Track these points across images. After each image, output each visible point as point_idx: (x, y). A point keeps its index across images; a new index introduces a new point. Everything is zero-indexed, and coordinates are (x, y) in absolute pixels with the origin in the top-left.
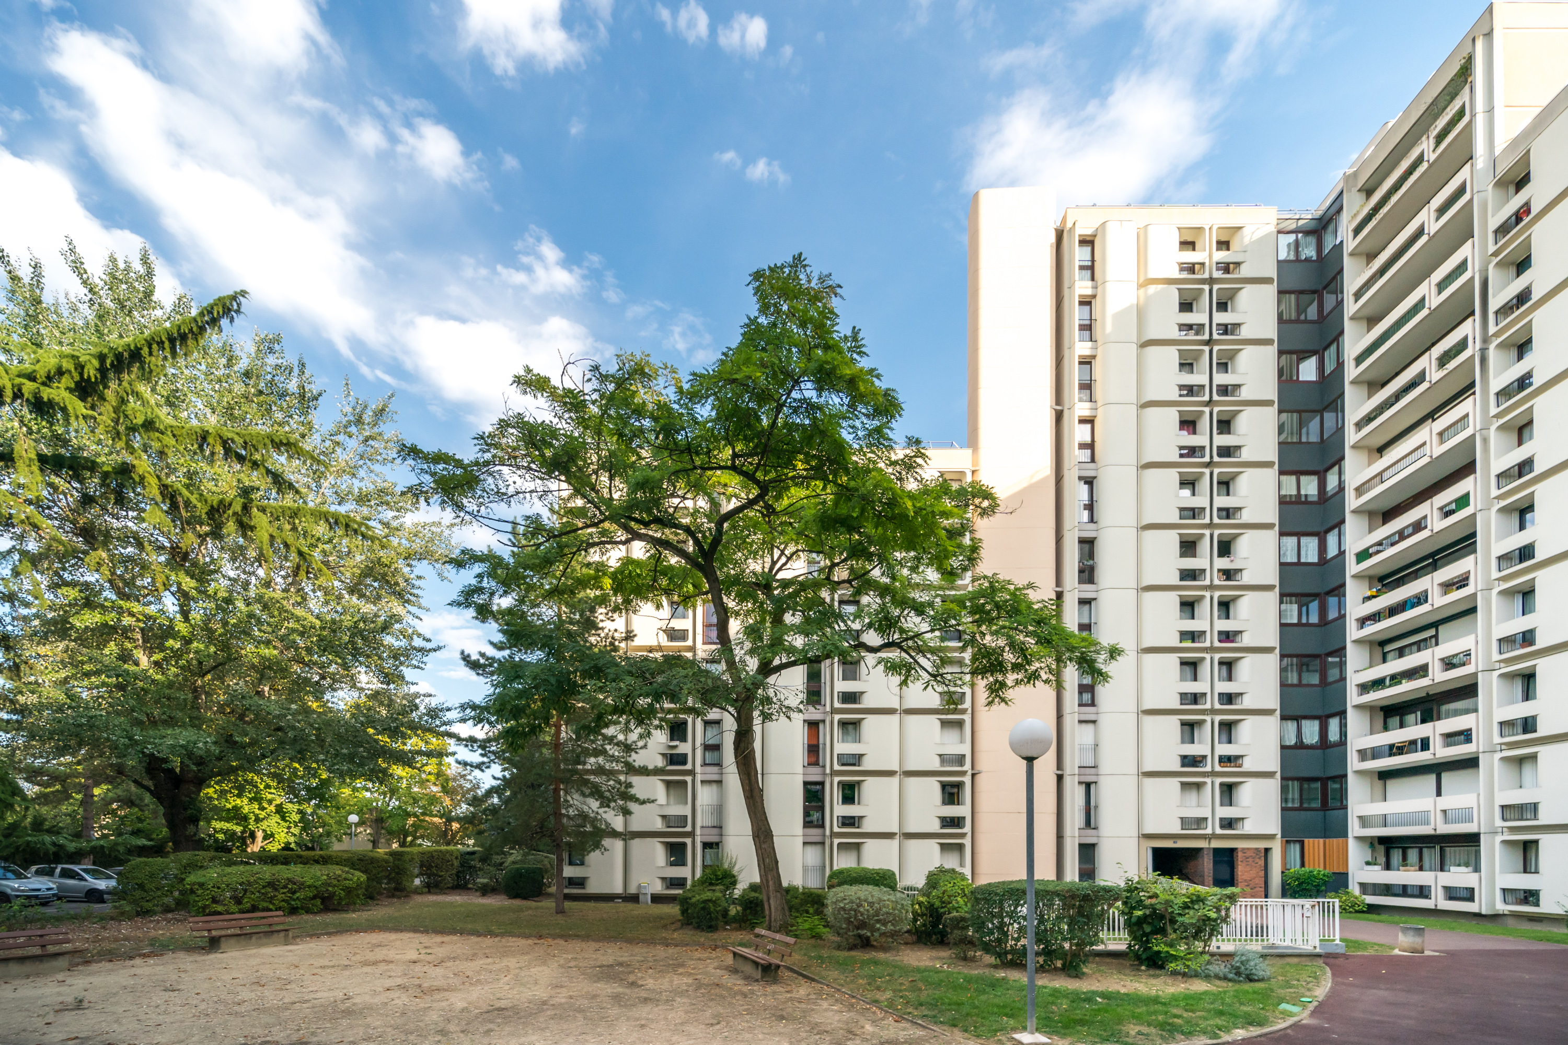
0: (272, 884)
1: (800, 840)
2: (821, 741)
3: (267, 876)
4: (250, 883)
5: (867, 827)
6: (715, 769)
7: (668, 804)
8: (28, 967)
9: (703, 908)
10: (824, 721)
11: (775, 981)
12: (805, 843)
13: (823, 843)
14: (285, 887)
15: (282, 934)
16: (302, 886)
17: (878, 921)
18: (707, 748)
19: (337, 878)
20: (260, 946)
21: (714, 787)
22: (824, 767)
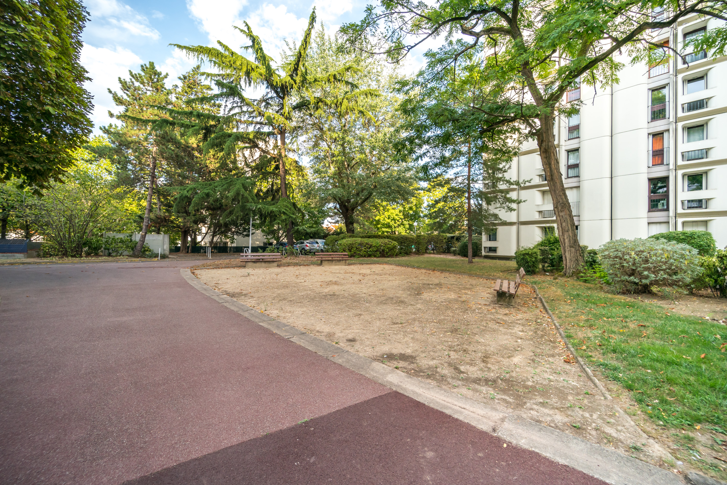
0: (361, 244)
1: (646, 221)
2: (666, 145)
3: (359, 242)
4: (353, 244)
5: (713, 207)
6: (575, 179)
7: (543, 204)
8: (267, 265)
9: (523, 259)
10: (668, 130)
11: (509, 305)
12: (649, 223)
13: (668, 222)
14: (365, 246)
15: (344, 261)
16: (371, 246)
17: (648, 269)
18: (569, 167)
19: (386, 244)
20: (336, 265)
21: (575, 190)
22: (668, 165)
